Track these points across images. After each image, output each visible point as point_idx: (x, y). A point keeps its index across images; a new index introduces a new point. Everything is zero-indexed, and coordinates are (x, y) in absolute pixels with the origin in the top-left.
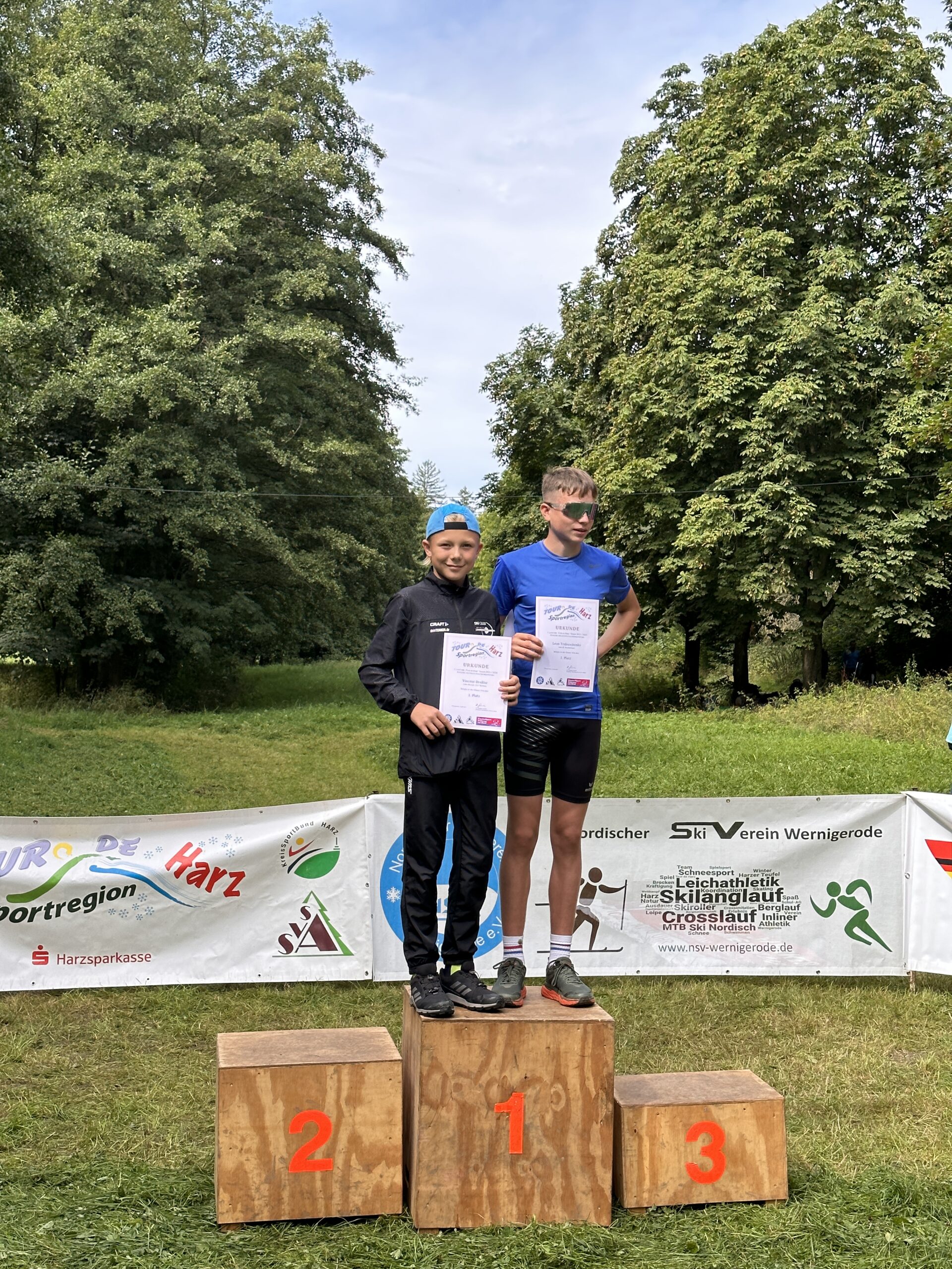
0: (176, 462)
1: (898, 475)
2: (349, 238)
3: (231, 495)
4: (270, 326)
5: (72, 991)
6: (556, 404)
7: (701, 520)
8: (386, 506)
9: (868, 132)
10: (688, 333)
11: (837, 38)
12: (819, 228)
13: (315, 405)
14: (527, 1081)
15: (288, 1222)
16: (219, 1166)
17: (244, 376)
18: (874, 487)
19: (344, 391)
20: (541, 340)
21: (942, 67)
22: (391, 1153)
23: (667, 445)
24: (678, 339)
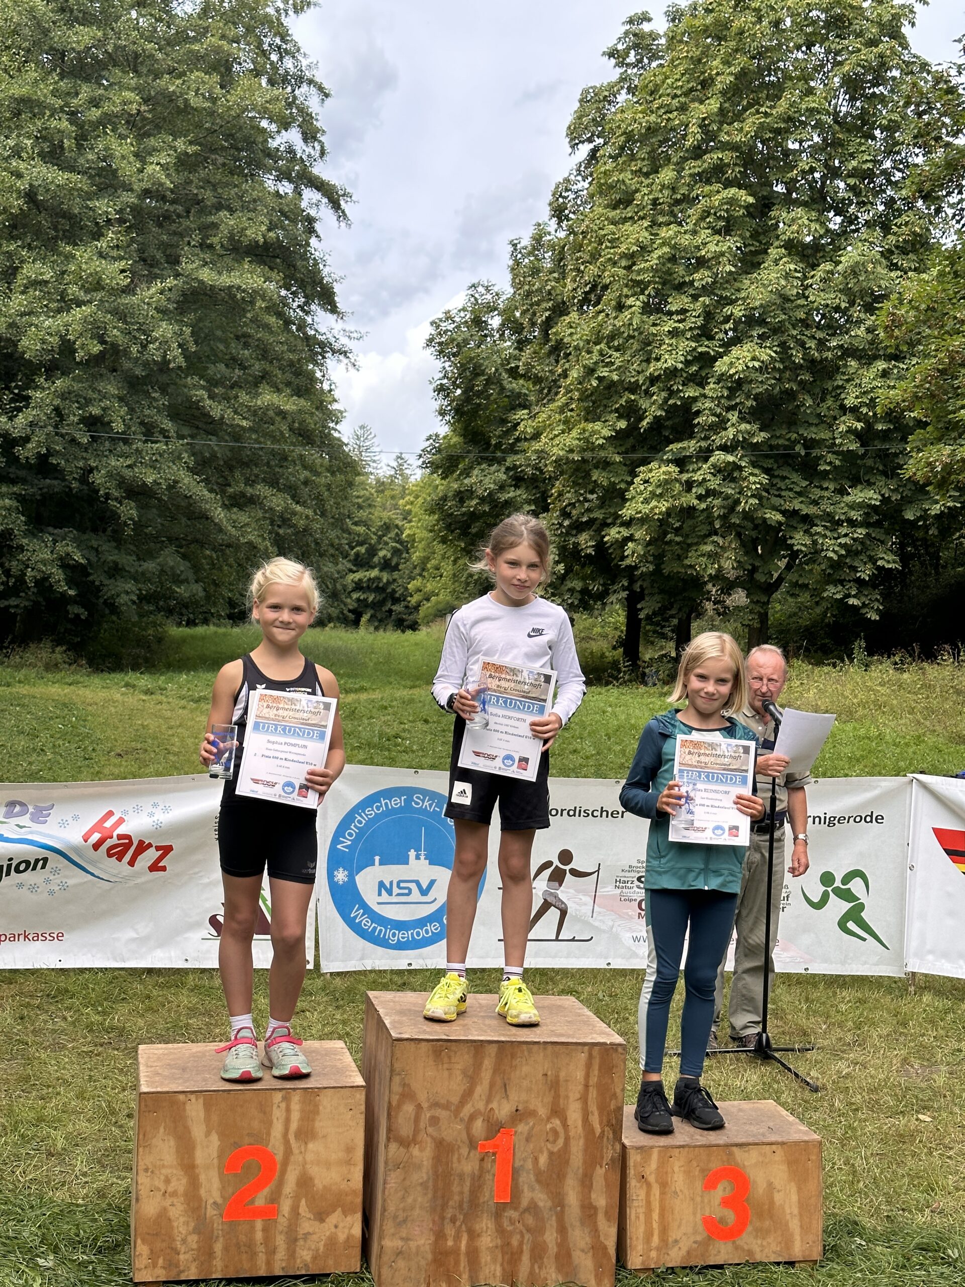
0: (104, 409)
1: (853, 451)
2: (290, 180)
3: (162, 447)
4: (206, 270)
6: (502, 365)
7: (650, 489)
8: (322, 465)
9: (835, 90)
10: (642, 293)
12: (780, 188)
13: (251, 356)
14: (519, 1115)
15: (221, 1280)
16: (137, 1212)
17: (177, 321)
18: (830, 463)
19: (281, 343)
20: (489, 297)
21: (913, 25)
22: (349, 1198)
23: (617, 410)
24: (632, 299)
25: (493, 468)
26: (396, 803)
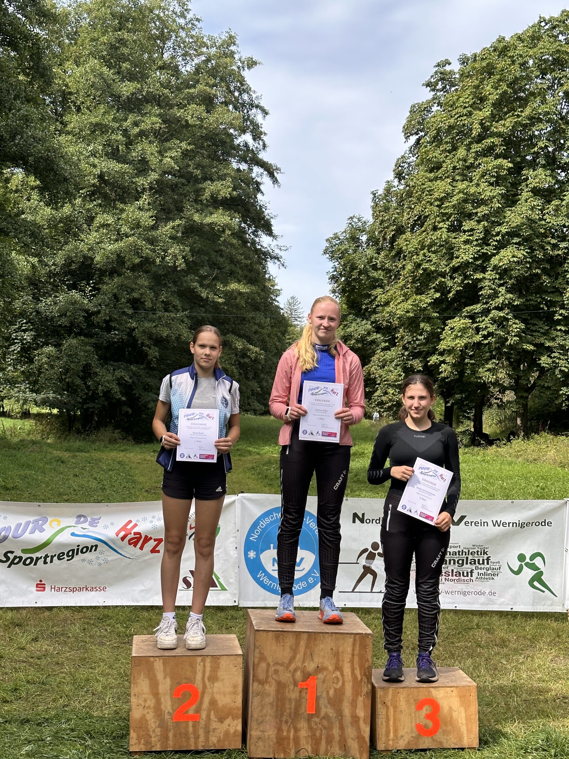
0: (141, 294)
2: (246, 162)
3: (173, 315)
4: (198, 215)
5: (59, 608)
6: (368, 263)
7: (454, 333)
8: (265, 323)
9: (559, 100)
10: (448, 221)
11: (541, 44)
12: (529, 158)
13: (224, 262)
14: (319, 669)
15: (172, 751)
16: (132, 716)
17: (182, 243)
18: (561, 315)
19: (241, 254)
20: (360, 224)
22: (235, 711)
23: (434, 288)
24: (442, 224)
25: (364, 322)
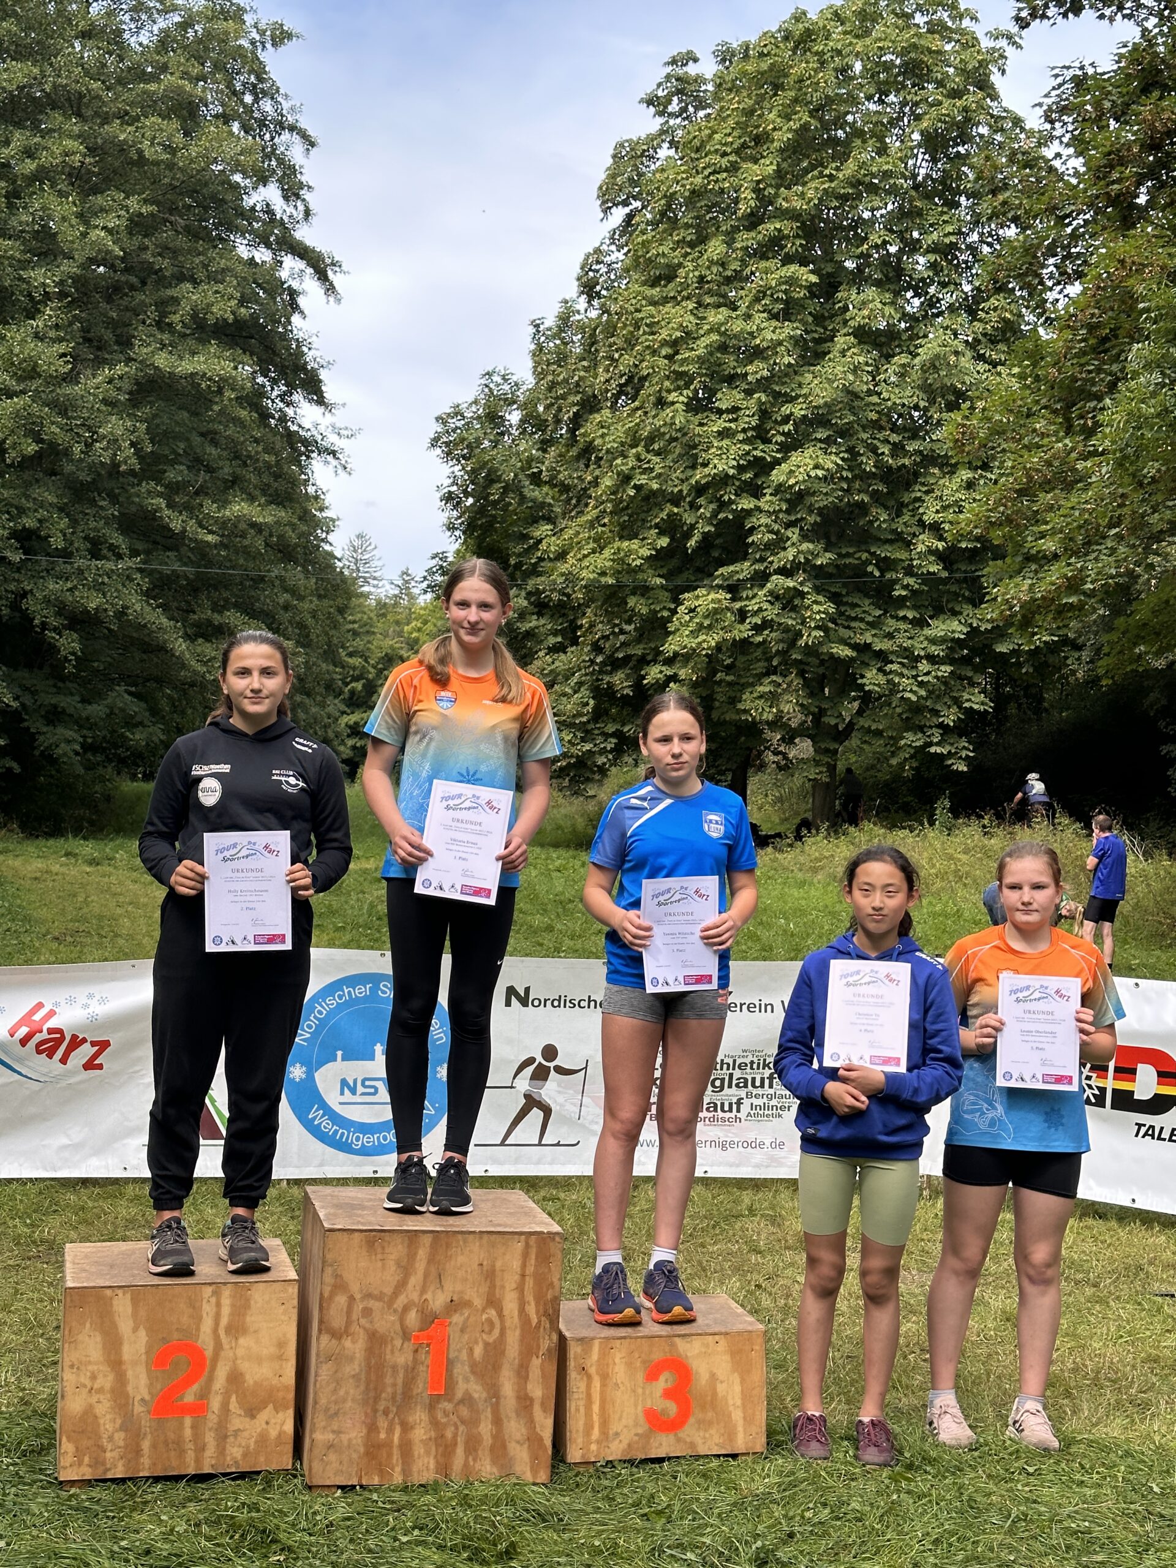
0: (40, 521)
1: (934, 573)
2: (268, 246)
3: (110, 565)
4: (164, 354)
6: (522, 469)
7: (697, 620)
8: (306, 588)
9: (912, 149)
10: (687, 388)
11: (878, 30)
12: (850, 265)
13: (219, 456)
14: (453, 1306)
15: (148, 1478)
16: (63, 1409)
17: (129, 415)
18: (906, 587)
19: (257, 441)
20: (506, 387)
21: (1003, 72)
22: (281, 1394)
23: (657, 526)
24: (674, 394)
26: (361, 991)
